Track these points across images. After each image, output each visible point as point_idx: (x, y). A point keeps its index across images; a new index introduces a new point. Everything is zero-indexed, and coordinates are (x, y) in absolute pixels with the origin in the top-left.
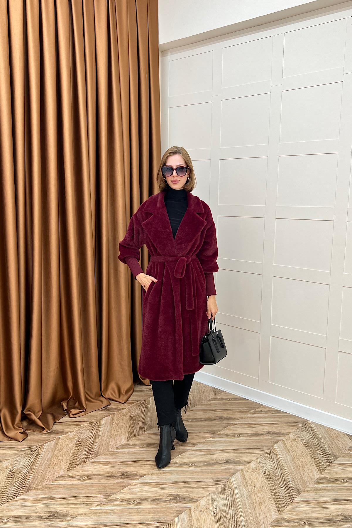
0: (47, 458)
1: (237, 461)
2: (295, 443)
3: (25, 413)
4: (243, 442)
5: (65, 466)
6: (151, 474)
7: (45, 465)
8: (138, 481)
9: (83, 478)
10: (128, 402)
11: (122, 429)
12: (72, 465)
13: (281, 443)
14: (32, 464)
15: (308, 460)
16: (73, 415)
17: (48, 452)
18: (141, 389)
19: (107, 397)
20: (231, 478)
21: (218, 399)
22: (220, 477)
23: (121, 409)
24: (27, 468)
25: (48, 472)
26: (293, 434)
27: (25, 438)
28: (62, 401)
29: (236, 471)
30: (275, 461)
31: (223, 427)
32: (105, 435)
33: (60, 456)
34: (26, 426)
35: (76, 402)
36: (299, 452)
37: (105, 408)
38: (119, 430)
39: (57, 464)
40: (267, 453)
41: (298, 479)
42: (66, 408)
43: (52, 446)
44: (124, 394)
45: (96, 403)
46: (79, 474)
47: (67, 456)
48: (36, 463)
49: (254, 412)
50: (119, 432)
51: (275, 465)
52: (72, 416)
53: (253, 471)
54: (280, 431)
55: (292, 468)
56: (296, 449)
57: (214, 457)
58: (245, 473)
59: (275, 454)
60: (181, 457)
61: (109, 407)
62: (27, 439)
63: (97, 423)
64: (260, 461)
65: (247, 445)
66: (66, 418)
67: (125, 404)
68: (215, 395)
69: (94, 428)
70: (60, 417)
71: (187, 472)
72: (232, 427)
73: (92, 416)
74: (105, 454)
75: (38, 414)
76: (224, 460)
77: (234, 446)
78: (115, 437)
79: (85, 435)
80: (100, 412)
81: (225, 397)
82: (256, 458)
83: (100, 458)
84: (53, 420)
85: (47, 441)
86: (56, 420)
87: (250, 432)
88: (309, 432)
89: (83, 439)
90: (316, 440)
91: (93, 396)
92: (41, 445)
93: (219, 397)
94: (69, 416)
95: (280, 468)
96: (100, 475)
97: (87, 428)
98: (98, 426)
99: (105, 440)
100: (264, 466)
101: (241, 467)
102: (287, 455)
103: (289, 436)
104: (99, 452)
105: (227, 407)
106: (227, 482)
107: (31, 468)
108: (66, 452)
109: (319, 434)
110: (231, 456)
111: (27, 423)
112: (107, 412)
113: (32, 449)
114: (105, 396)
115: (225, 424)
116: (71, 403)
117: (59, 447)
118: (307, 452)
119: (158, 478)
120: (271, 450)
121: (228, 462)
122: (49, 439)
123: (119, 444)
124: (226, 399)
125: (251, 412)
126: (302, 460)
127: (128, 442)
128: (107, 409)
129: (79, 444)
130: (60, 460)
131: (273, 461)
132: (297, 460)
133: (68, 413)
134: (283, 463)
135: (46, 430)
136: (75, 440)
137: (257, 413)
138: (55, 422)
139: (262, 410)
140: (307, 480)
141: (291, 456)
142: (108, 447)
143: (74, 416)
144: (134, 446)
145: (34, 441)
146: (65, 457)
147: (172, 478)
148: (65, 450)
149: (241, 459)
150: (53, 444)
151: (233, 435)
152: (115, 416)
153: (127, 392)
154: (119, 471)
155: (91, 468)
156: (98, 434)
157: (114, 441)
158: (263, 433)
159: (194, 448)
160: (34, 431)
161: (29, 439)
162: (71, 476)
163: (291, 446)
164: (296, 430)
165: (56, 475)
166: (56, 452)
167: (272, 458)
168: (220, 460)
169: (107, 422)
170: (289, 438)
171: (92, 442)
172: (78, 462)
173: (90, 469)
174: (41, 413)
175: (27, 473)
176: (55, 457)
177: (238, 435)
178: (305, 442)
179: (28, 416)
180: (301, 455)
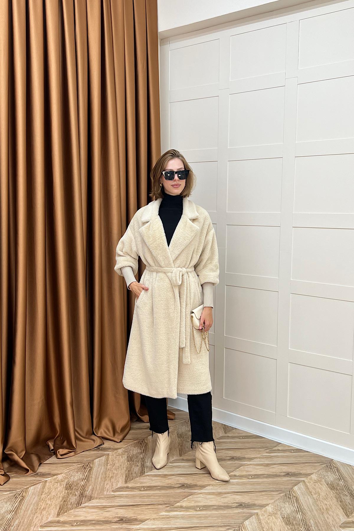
0: (33, 503)
1: (252, 504)
2: (318, 485)
3: (6, 453)
4: (259, 484)
5: (54, 511)
6: (154, 519)
7: (32, 510)
8: (138, 527)
9: (75, 524)
10: (124, 441)
11: (118, 471)
12: (62, 510)
13: (302, 484)
14: (17, 509)
15: (333, 503)
16: (61, 455)
17: (34, 496)
18: (138, 426)
19: (99, 435)
20: (244, 522)
21: (228, 437)
22: (232, 521)
23: (117, 449)
24: (11, 513)
25: (35, 517)
26: (316, 475)
27: (6, 480)
28: (48, 440)
29: (251, 515)
30: (295, 504)
31: (235, 468)
32: (98, 477)
33: (48, 501)
34: (8, 468)
35: (64, 441)
36: (323, 494)
37: (98, 448)
38: (115, 472)
39: (45, 509)
40: (286, 495)
41: (321, 523)
42: (52, 448)
43: (38, 490)
44: (119, 432)
45: (87, 442)
46: (70, 519)
47: (56, 500)
48: (20, 508)
49: (270, 451)
50: (115, 474)
51: (295, 509)
52: (60, 457)
53: (270, 515)
54: (301, 472)
55: (315, 512)
56: (320, 490)
57: (226, 500)
58: (261, 518)
59: (295, 497)
60: (187, 501)
61: (102, 446)
62: (9, 482)
63: (89, 465)
64: (278, 504)
65: (263, 487)
66: (53, 459)
67: (121, 443)
68: (226, 433)
69: (86, 469)
70: (46, 458)
71: (195, 516)
72: (246, 468)
73: (82, 457)
74: (99, 498)
75: (21, 454)
76: (237, 503)
77: (248, 488)
78: (110, 480)
79: (76, 477)
80: (92, 453)
81: (237, 435)
82: (273, 501)
83: (94, 503)
84: (39, 461)
85: (32, 484)
86: (42, 461)
87: (266, 473)
88: (335, 473)
89: (74, 482)
90: (343, 481)
91: (84, 435)
92: (26, 489)
93: (230, 435)
94: (57, 456)
95: (301, 512)
96: (95, 520)
97: (78, 470)
98: (91, 467)
99: (98, 483)
100: (283, 509)
101: (256, 511)
102: (309, 497)
103: (311, 477)
104: (93, 495)
105: (239, 446)
106: (240, 527)
107: (16, 513)
108: (54, 496)
109: (345, 475)
110: (245, 499)
111: (8, 465)
112: (100, 452)
113: (16, 493)
114: (97, 434)
115: (237, 465)
116: (58, 442)
117: (46, 490)
118: (332, 494)
119: (161, 523)
120: (290, 492)
121: (241, 505)
122: (34, 482)
123: (115, 487)
124: (239, 437)
125: (268, 451)
126: (326, 502)
127: (126, 485)
128: (101, 449)
129: (69, 487)
130: (48, 505)
131: (293, 505)
132: (321, 503)
133: (54, 453)
134: (305, 506)
135: (30, 472)
136: (64, 483)
137: (274, 452)
138: (41, 464)
139: (280, 448)
140: (332, 525)
141: (314, 499)
142: (103, 489)
143: (63, 456)
144: (133, 488)
145: (17, 484)
146: (53, 501)
147: (177, 523)
148: (53, 494)
149: (256, 502)
150: (39, 487)
151: (247, 477)
152: (110, 457)
153: (123, 430)
154: (117, 516)
155: (84, 513)
156: (91, 476)
157: (110, 484)
158: (281, 474)
159: (202, 491)
160: (16, 472)
161: (12, 482)
162: (62, 522)
163: (314, 488)
164: (320, 470)
165: (45, 521)
166: (43, 496)
167: (292, 501)
168: (232, 504)
169: (101, 463)
170: (311, 479)
171: (84, 485)
172: (70, 506)
173: (82, 514)
174: (24, 453)
175: (11, 519)
176: (42, 501)
177: (253, 477)
178: (329, 483)
179: (10, 457)
180: (325, 498)
